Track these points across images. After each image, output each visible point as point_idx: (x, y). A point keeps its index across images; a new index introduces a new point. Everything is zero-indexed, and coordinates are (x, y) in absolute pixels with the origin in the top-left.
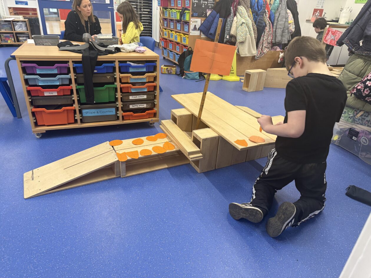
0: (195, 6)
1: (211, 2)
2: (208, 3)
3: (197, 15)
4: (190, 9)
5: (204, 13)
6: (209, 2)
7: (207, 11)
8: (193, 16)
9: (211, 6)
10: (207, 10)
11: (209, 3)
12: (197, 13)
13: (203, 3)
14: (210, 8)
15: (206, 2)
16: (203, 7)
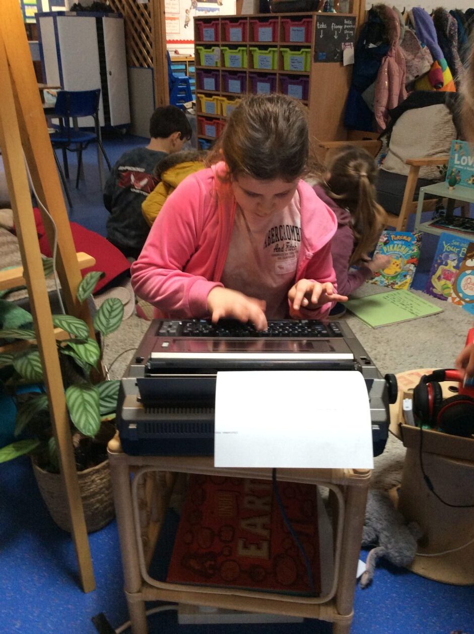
0: (321, 36)
1: (349, 26)
2: (343, 29)
3: (324, 58)
4: (313, 44)
5: (338, 52)
6: (345, 26)
7: (343, 47)
8: (317, 59)
9: (349, 34)
10: (343, 43)
11: (347, 29)
12: (324, 54)
13: (335, 29)
14: (347, 39)
15: (341, 27)
16: (336, 37)
